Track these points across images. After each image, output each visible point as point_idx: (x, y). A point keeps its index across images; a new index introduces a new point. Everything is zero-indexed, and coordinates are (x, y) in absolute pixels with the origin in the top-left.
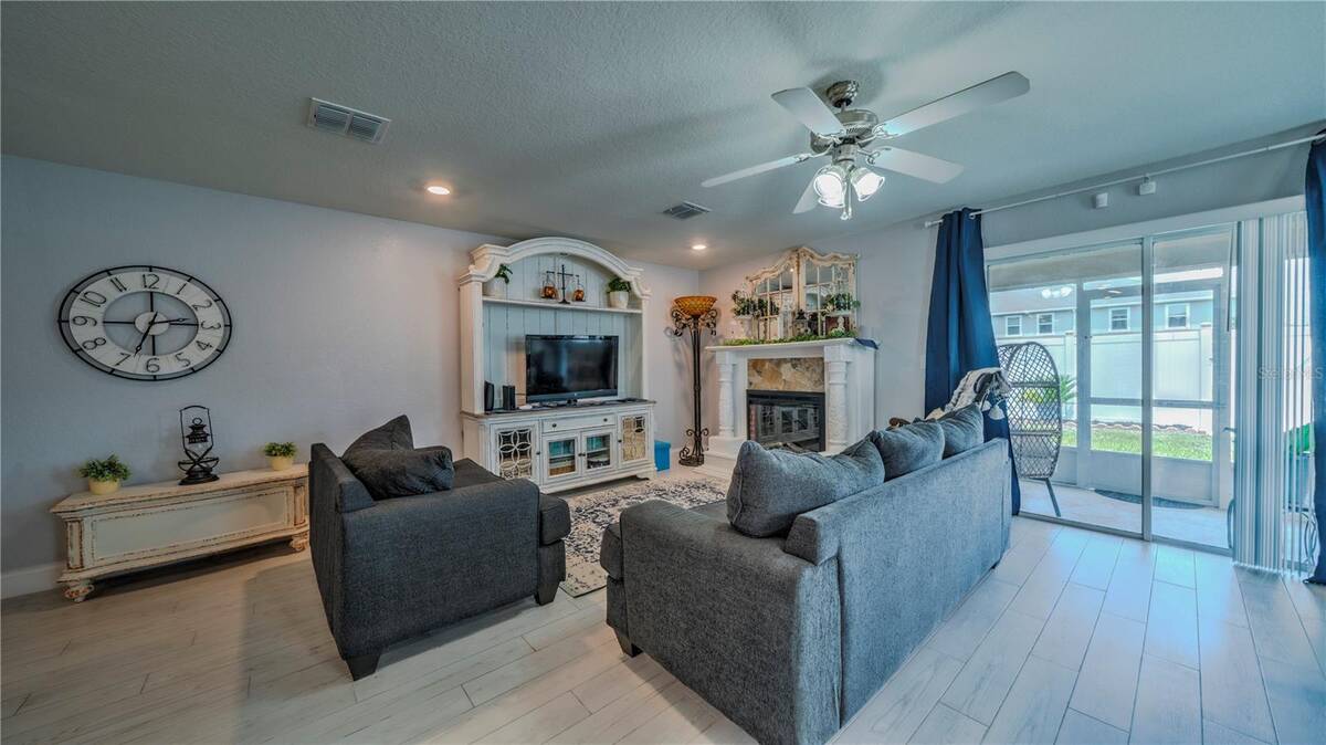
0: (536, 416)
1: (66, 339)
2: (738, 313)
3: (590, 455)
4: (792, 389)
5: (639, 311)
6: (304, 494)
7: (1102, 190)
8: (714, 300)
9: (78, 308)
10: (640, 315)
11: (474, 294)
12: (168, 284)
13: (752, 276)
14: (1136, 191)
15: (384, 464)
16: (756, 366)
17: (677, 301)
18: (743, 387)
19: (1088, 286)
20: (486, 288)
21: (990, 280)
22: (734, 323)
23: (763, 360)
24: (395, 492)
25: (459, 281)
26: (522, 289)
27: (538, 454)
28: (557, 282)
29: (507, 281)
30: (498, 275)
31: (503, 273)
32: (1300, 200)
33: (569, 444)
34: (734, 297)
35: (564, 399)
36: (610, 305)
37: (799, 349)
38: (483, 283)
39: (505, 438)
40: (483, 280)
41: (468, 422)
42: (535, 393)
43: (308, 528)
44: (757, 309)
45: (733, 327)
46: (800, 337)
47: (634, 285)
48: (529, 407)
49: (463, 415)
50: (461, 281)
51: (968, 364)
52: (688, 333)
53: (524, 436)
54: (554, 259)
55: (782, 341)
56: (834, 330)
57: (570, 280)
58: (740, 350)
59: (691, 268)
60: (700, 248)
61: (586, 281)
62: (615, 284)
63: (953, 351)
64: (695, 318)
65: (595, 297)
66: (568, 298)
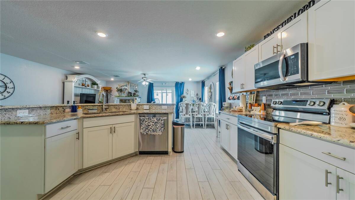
2: (117, 91)
5: (99, 89)
8: (111, 88)
11: (73, 85)
12: (1, 77)
13: (119, 85)
14: (166, 84)
16: (121, 100)
19: (163, 91)
21: (154, 89)
22: (116, 93)
23: (123, 100)
32: (175, 88)
34: (117, 88)
36: (93, 88)
37: (128, 98)
44: (120, 90)
45: (115, 93)
46: (129, 96)
47: (99, 84)
51: (152, 101)
54: (85, 79)
55: (126, 96)
56: (135, 95)
57: (87, 83)
58: (118, 98)
59: (108, 82)
60: (112, 79)
61: (89, 83)
62: (94, 83)
63: (150, 99)
64: (108, 91)
65: (90, 86)
66: (86, 86)
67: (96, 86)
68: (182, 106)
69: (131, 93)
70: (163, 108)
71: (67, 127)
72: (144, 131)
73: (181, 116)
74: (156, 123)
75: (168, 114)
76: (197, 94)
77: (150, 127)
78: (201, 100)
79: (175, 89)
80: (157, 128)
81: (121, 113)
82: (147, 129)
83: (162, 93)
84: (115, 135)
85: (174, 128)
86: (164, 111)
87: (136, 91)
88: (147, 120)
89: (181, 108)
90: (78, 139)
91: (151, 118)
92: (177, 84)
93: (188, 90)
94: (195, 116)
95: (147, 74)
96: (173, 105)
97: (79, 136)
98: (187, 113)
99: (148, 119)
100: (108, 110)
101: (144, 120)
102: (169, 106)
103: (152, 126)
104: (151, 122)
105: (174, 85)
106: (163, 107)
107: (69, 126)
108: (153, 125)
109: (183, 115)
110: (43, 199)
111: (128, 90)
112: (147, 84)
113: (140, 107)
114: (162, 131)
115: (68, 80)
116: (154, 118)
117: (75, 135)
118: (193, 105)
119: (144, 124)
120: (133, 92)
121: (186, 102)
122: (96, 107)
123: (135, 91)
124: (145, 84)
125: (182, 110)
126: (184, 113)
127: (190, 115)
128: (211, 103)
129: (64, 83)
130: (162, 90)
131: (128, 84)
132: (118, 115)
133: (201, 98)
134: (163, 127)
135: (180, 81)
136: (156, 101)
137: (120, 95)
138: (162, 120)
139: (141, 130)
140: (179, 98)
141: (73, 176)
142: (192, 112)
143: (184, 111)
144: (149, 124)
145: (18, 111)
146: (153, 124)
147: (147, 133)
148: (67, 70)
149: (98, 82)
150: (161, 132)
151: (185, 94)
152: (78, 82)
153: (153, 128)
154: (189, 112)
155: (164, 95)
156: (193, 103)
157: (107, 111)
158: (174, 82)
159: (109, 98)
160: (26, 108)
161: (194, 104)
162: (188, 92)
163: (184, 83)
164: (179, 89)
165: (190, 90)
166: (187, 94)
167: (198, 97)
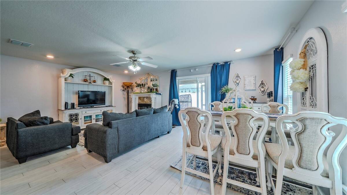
0: (81, 110)
2: (137, 87)
3: (96, 119)
4: (146, 103)
5: (111, 85)
6: (5, 131)
7: (192, 69)
8: (132, 83)
11: (63, 81)
13: (140, 78)
15: (30, 120)
16: (140, 98)
17: (123, 83)
18: (137, 103)
20: (66, 79)
23: (141, 97)
24: (33, 125)
25: (58, 77)
26: (78, 79)
27: (81, 119)
28: (88, 78)
29: (73, 77)
30: (70, 76)
31: (71, 75)
32: (210, 74)
33: (91, 117)
34: (136, 83)
35: (90, 106)
36: (104, 84)
37: (147, 95)
38: (65, 78)
39: (71, 116)
40: (65, 77)
41: (60, 112)
42: (81, 104)
43: (6, 140)
44: (141, 86)
45: (134, 89)
46: (148, 92)
47: (110, 79)
48: (79, 108)
49: (59, 110)
50: (59, 77)
52: (126, 90)
53: (77, 115)
54: (90, 74)
58: (136, 95)
64: (128, 87)
66: (91, 82)
67: (107, 82)
69: (150, 88)
76: (262, 83)
78: (273, 95)
79: (210, 78)
92: (215, 67)
93: (238, 76)
105: (209, 69)
131: (148, 76)
133: (272, 92)
135: (221, 60)
137: (140, 92)
149: (109, 76)
158: (211, 64)
162: (239, 80)
163: (230, 63)
164: (218, 76)
165: (244, 77)
166: (236, 84)
167: (266, 90)
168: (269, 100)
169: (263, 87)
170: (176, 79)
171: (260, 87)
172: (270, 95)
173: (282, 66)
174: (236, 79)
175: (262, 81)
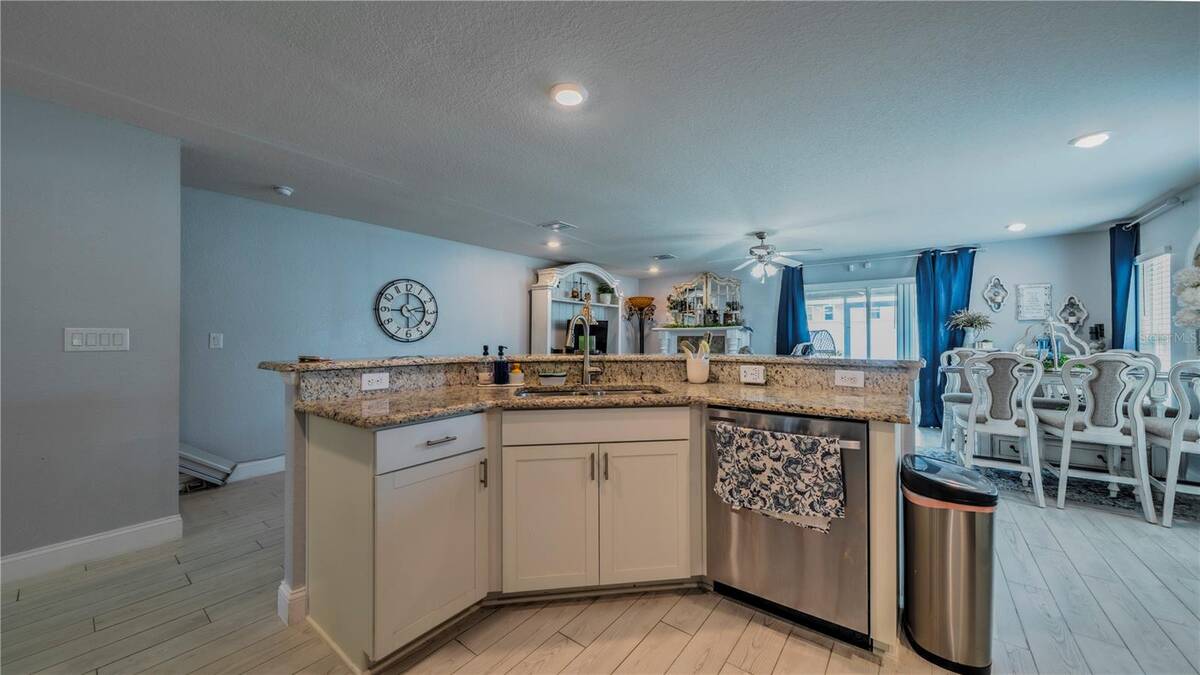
1: (378, 317)
2: (671, 308)
5: (616, 306)
8: (653, 299)
9: (383, 303)
10: (617, 308)
11: (549, 297)
12: (416, 289)
13: (678, 286)
14: (864, 266)
16: (682, 340)
17: (630, 299)
19: (850, 300)
21: (806, 294)
22: (668, 314)
23: (687, 337)
28: (579, 288)
32: (914, 279)
34: (669, 299)
36: (600, 302)
44: (680, 306)
45: (664, 316)
46: (707, 325)
47: (616, 290)
51: (797, 341)
52: (636, 318)
54: (580, 276)
55: (699, 326)
56: (730, 321)
57: (584, 287)
58: (673, 331)
59: (645, 281)
60: (654, 270)
61: (590, 287)
62: (604, 289)
63: (790, 334)
64: (641, 310)
65: (593, 296)
66: (583, 297)
67: (608, 297)
68: (961, 372)
69: (715, 312)
70: (838, 382)
71: (448, 440)
72: (730, 492)
73: (959, 421)
74: (791, 461)
75: (865, 421)
76: (1071, 304)
77: (763, 478)
79: (913, 288)
80: (802, 494)
81: (632, 398)
82: (746, 485)
83: (847, 308)
84: (607, 485)
85: (908, 511)
86: (843, 405)
87: (733, 306)
88: (747, 440)
89: (954, 384)
90: (484, 482)
91: (765, 437)
92: (928, 262)
93: (998, 285)
94: (1069, 435)
95: (773, 233)
96: (903, 367)
97: (486, 473)
98: (997, 412)
99: (751, 436)
100: (601, 378)
101: (731, 437)
102: (877, 375)
103: (770, 478)
104: (764, 453)
105: (910, 265)
106: (841, 377)
107: (451, 436)
108: (775, 471)
109: (972, 419)
110: (381, 672)
111: (704, 303)
112: (772, 271)
113: (724, 373)
114: (826, 515)
115: (539, 284)
116: (778, 435)
117: (475, 466)
118: (1046, 365)
119: (732, 456)
120: (721, 309)
121: (987, 347)
122: (566, 367)
123: (728, 305)
124: (766, 273)
125: (965, 387)
126: (983, 406)
127: (1021, 424)
128: (1110, 355)
129: (530, 292)
130: (845, 295)
131: (704, 280)
132: (617, 406)
133: (1102, 325)
134: (834, 496)
135: (944, 239)
136: (816, 344)
137: (680, 321)
138: (827, 454)
139: (719, 484)
140: (942, 331)
141: (477, 607)
142: (1036, 405)
143: (975, 394)
144: (758, 465)
145: (364, 376)
146: (779, 465)
147: (746, 504)
148: (539, 257)
149: (614, 283)
150: (820, 515)
151: (977, 307)
152: (563, 288)
153: (775, 487)
154: (1019, 404)
155: (858, 315)
156: (1045, 353)
157: (598, 381)
158: (912, 252)
159: (646, 331)
160: (382, 367)
161: (1050, 359)
162: (1003, 293)
163: (974, 252)
164: (942, 286)
165: (1017, 286)
166: (993, 305)
167: (1081, 321)
168: (1097, 345)
169: (1072, 314)
170: (805, 289)
171: (1065, 314)
172: (1097, 332)
173: (1136, 267)
174: (993, 291)
175: (1072, 298)
